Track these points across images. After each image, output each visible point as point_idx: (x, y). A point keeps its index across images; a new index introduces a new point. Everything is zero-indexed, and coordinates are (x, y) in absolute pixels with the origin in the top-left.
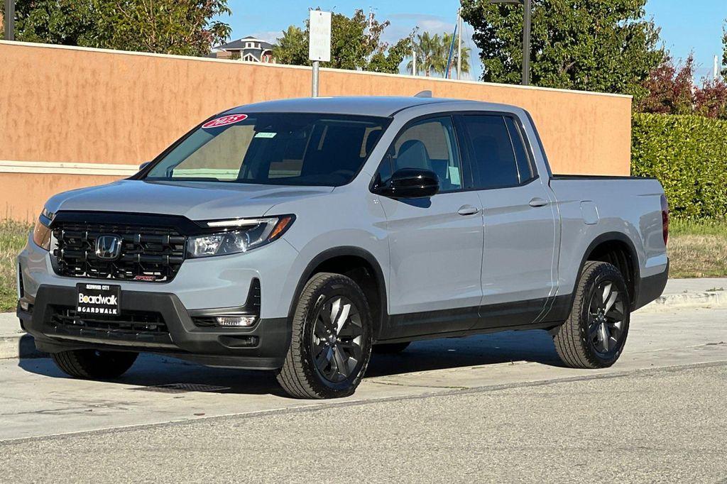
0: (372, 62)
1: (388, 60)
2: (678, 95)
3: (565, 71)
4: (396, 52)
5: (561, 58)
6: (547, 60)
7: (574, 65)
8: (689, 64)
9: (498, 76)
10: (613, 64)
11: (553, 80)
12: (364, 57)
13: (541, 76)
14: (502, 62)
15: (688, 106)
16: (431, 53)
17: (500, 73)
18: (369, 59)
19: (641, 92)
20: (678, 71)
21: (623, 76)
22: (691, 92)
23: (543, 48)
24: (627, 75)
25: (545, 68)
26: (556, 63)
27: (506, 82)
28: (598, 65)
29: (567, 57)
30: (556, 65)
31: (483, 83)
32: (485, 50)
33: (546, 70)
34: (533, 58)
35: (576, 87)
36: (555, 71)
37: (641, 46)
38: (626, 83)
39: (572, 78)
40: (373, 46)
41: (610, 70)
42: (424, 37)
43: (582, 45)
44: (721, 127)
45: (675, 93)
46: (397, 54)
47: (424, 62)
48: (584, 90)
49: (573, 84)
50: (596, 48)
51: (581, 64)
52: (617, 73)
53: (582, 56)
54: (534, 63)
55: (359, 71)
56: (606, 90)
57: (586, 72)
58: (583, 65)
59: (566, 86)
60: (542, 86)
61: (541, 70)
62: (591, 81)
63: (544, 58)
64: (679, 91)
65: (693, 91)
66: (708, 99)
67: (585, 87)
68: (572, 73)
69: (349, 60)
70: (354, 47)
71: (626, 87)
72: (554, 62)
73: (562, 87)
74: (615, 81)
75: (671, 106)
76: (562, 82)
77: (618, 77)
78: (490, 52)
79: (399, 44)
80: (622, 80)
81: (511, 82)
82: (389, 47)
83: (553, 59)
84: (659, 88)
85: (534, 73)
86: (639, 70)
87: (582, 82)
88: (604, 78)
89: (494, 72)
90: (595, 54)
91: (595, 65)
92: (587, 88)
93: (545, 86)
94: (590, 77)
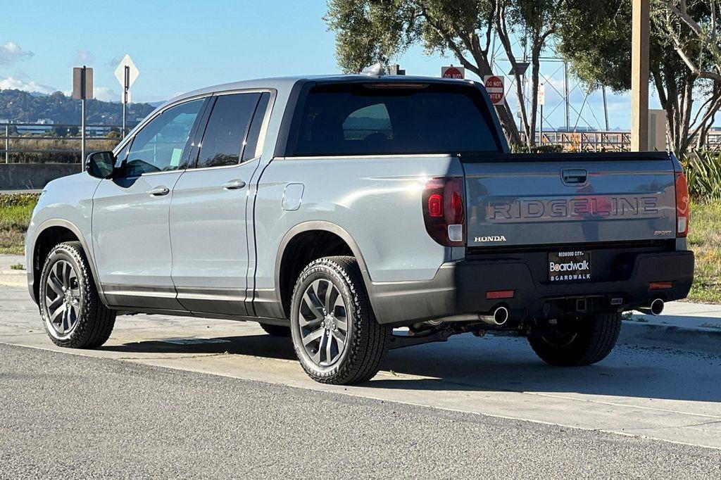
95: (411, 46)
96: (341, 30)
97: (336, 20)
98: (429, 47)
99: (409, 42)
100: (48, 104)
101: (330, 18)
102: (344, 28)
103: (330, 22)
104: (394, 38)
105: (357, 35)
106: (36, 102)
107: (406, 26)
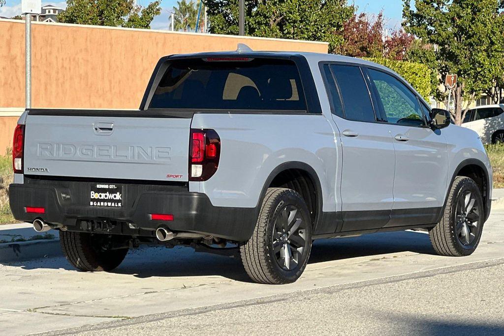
0: (129, 21)
1: (141, 19)
2: (372, 43)
3: (275, 24)
4: (148, 13)
5: (271, 13)
6: (261, 15)
7: (282, 19)
8: (380, 19)
9: (222, 29)
10: (313, 17)
11: (265, 32)
12: (122, 17)
13: (255, 28)
14: (225, 17)
15: (380, 51)
16: (187, 16)
17: (223, 27)
18: (126, 18)
19: (337, 39)
20: (372, 24)
21: (321, 27)
22: (382, 41)
23: (257, 6)
24: (325, 26)
25: (258, 22)
26: (267, 17)
27: (228, 34)
28: (301, 18)
29: (276, 12)
30: (267, 19)
31: (209, 34)
32: (211, 8)
33: (259, 23)
34: (249, 13)
35: (284, 36)
36: (267, 24)
37: (336, 3)
38: (324, 33)
39: (281, 30)
40: (129, 8)
41: (311, 22)
42: (182, 3)
43: (289, 3)
44: (400, 67)
45: (369, 42)
46: (148, 15)
47: (182, 22)
48: (291, 38)
49: (281, 34)
50: (300, 5)
51: (288, 18)
52: (317, 25)
53: (289, 11)
54: (250, 17)
55: (119, 28)
56: (308, 39)
57: (292, 24)
58: (289, 19)
59: (276, 36)
60: (257, 36)
61: (255, 23)
62: (296, 31)
63: (257, 14)
64: (372, 40)
65: (384, 39)
66: (395, 46)
67: (292, 36)
68: (281, 25)
69: (110, 20)
70: (114, 9)
71: (325, 36)
72: (265, 17)
73: (272, 37)
74: (315, 31)
75: (367, 52)
76: (273, 33)
77: (318, 28)
78: (215, 10)
79: (149, 7)
80: (321, 31)
81: (232, 33)
82: (142, 9)
83: (265, 14)
84: (357, 37)
85: (250, 26)
86: (335, 22)
87: (289, 33)
88: (307, 29)
89: (218, 25)
90: (299, 10)
91: (299, 19)
92: (294, 37)
93: (259, 36)
94: (295, 29)
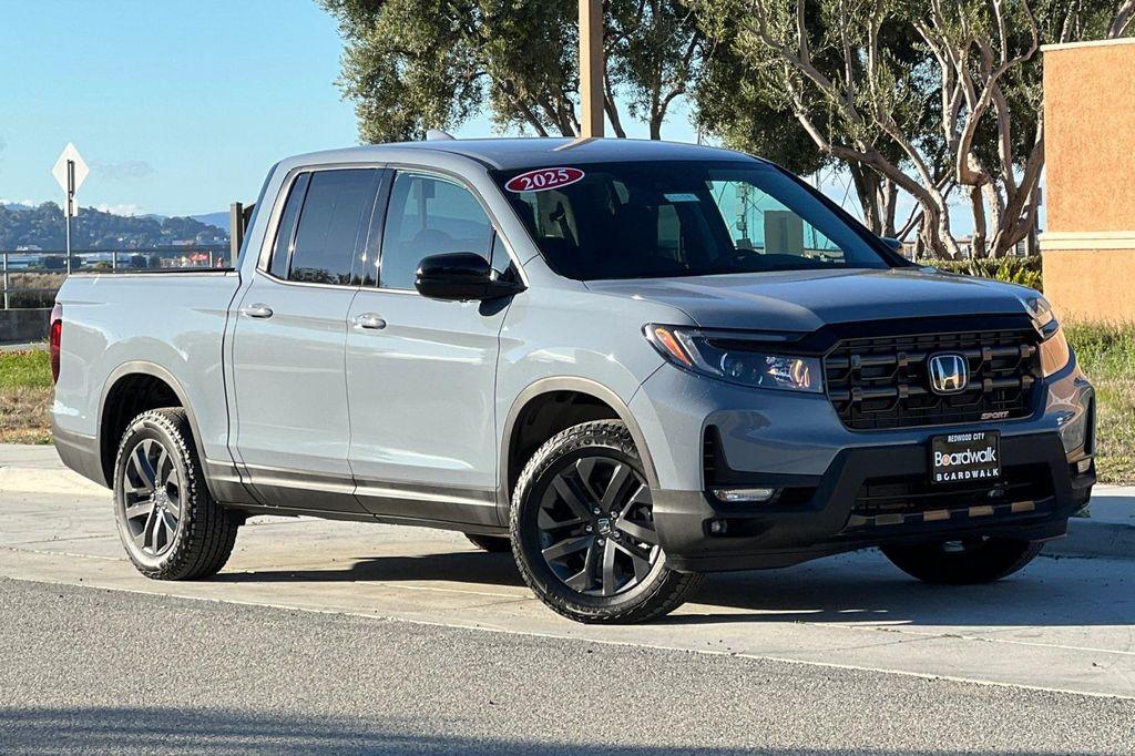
95: (466, 121)
96: (362, 99)
97: (354, 85)
98: (501, 120)
99: (464, 114)
100: (32, 222)
101: (346, 81)
102: (366, 97)
103: (345, 88)
104: (442, 110)
105: (387, 106)
106: (14, 218)
107: (459, 90)
